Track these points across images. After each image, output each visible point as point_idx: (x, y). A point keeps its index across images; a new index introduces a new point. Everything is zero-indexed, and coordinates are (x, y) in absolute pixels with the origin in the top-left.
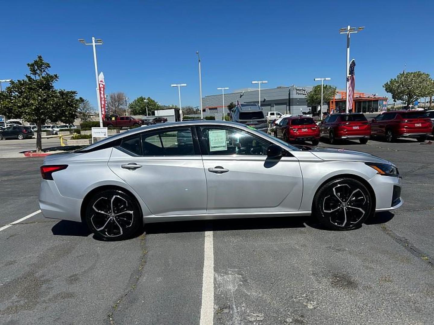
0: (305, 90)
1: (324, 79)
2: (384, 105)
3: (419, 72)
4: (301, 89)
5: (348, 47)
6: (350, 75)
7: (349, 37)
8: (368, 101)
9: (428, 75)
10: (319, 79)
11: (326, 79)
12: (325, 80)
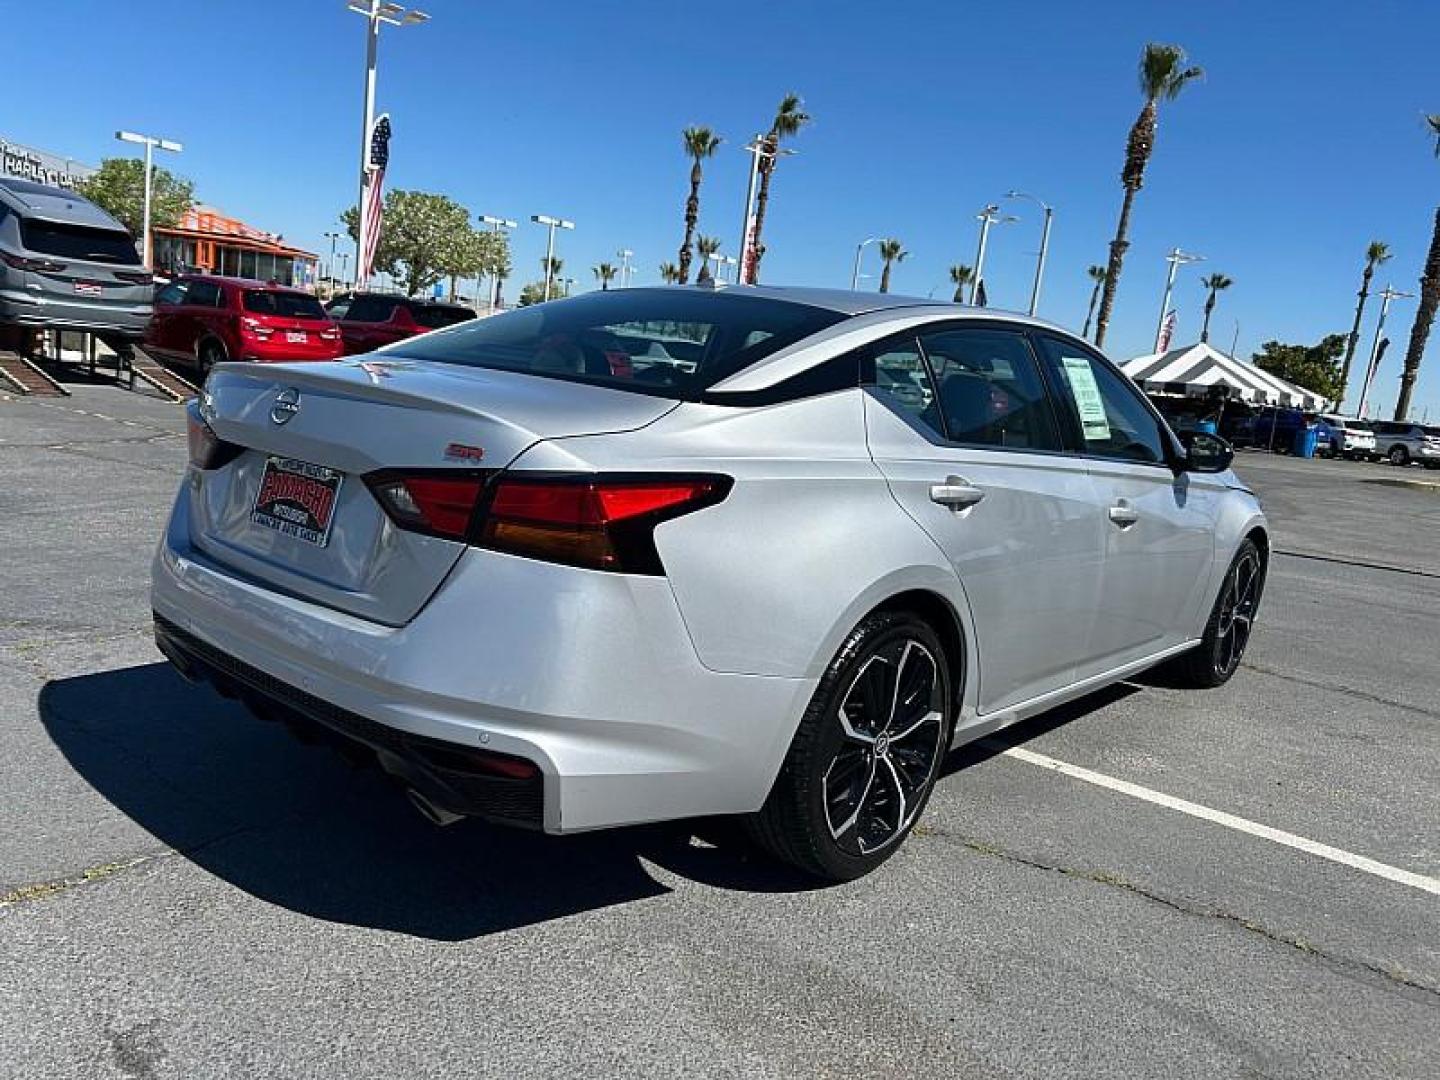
0: (37, 164)
1: (156, 143)
2: (308, 276)
3: (444, 197)
4: (22, 155)
5: (371, 66)
6: (377, 167)
7: (376, 31)
8: (261, 254)
9: (465, 212)
10: (139, 139)
11: (165, 144)
12: (159, 146)
